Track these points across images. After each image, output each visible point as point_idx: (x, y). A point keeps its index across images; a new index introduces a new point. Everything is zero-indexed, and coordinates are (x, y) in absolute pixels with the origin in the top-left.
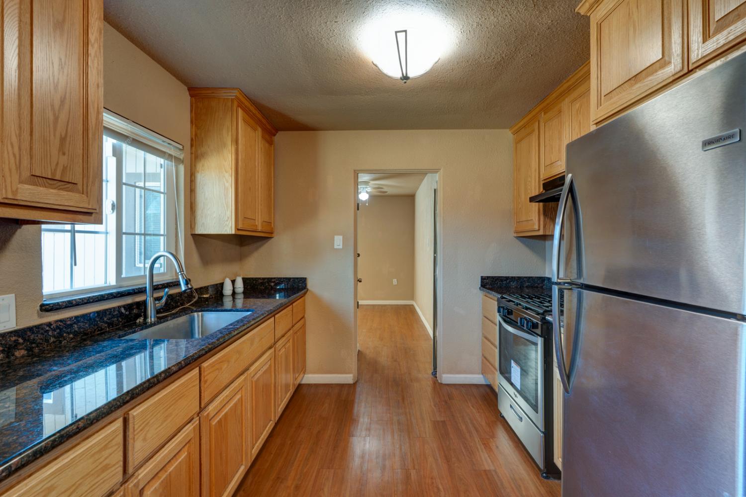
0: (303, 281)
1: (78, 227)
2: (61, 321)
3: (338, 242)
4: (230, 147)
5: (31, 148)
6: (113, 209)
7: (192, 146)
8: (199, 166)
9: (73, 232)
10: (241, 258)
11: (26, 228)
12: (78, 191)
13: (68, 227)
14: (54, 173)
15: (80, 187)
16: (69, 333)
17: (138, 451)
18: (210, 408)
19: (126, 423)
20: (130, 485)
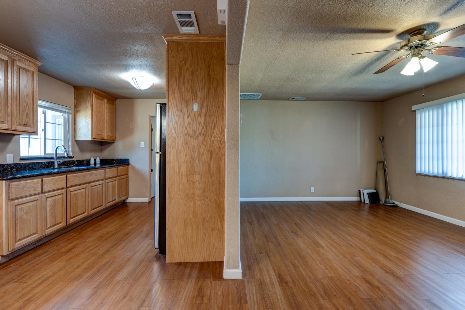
0: (128, 160)
1: (31, 136)
2: (26, 163)
3: (142, 144)
4: (89, 108)
5: (19, 118)
6: (43, 131)
7: (75, 107)
8: (78, 115)
9: (29, 138)
10: (101, 151)
11: (16, 136)
12: (31, 127)
13: (28, 136)
14: (25, 123)
15: (31, 126)
16: (28, 167)
17: (46, 188)
18: (71, 188)
19: (42, 180)
20: (44, 195)
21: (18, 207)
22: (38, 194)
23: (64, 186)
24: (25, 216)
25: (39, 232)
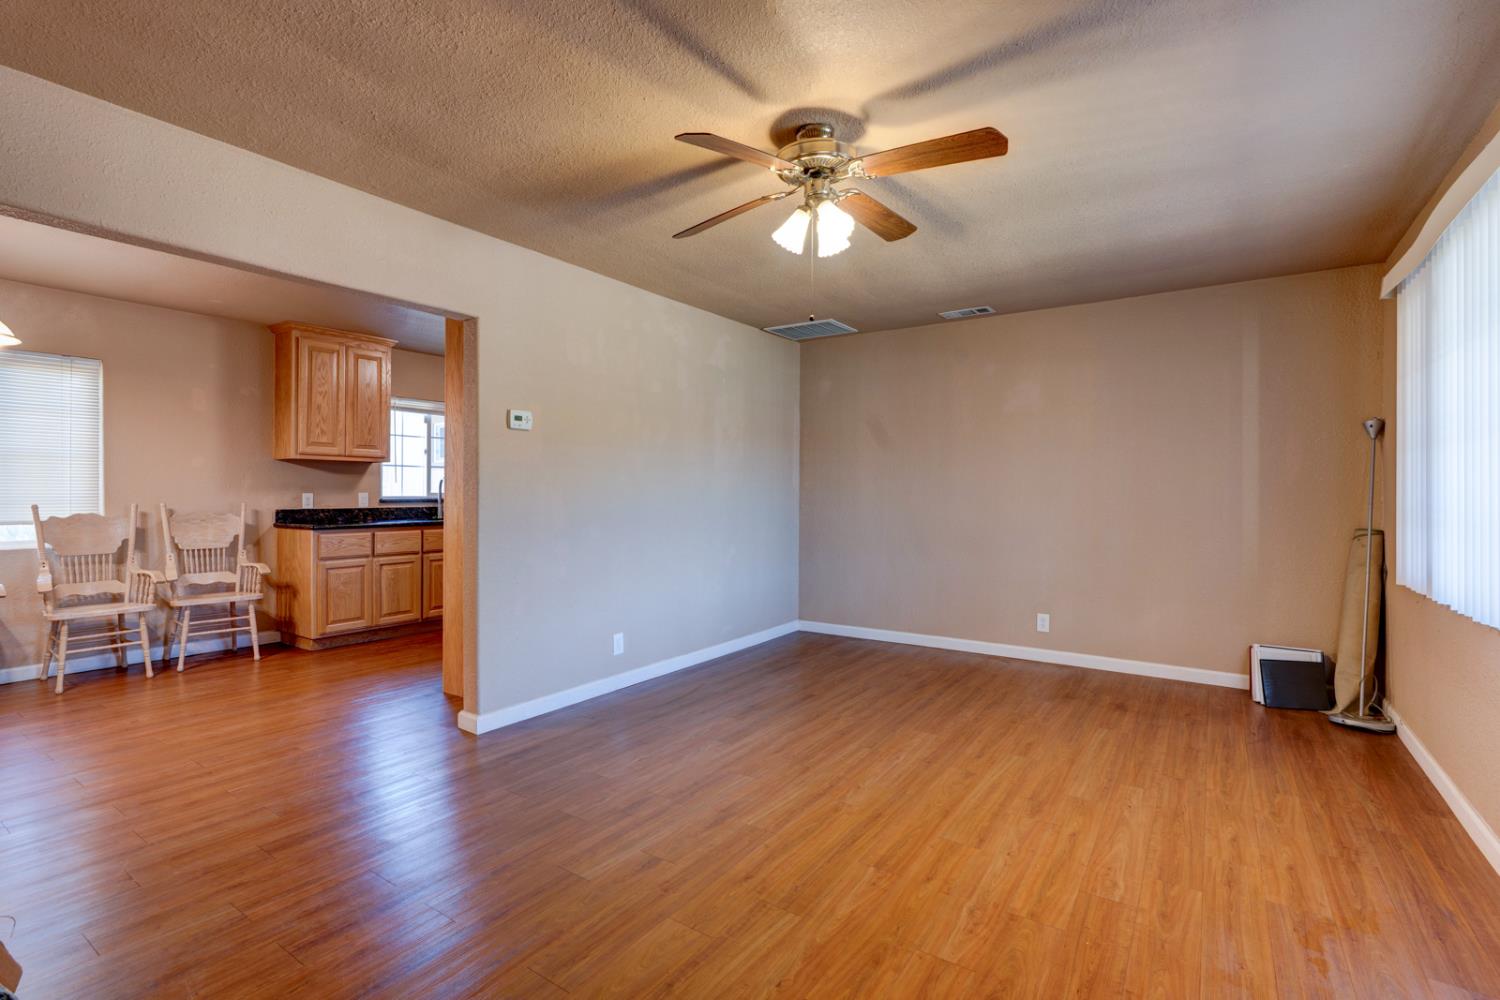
15: (378, 447)
17: (379, 549)
18: (431, 555)
19: (374, 535)
20: (375, 559)
21: (331, 572)
22: (367, 556)
23: (418, 548)
24: (341, 587)
25: (366, 617)
